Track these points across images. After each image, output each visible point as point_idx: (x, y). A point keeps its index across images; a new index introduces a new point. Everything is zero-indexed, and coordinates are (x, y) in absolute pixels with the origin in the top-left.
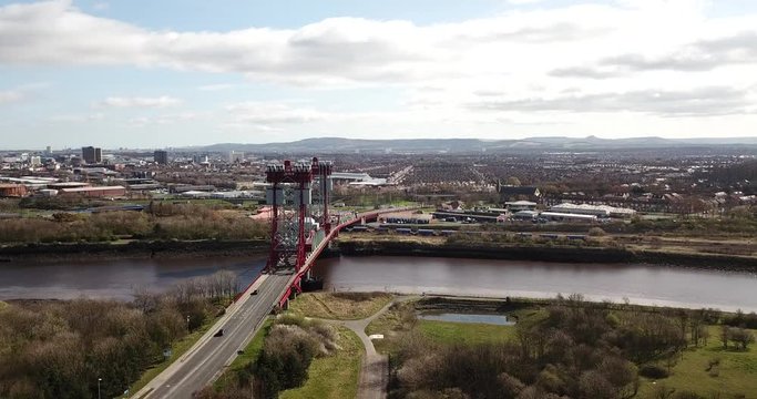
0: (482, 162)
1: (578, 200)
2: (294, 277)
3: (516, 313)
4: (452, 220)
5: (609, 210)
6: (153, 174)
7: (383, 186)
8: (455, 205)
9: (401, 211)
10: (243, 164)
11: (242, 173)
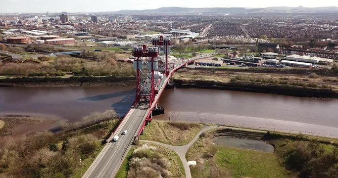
0: (246, 22)
1: (300, 52)
2: (148, 111)
3: (273, 142)
4: (233, 64)
5: (318, 59)
6: (90, 29)
7: (198, 38)
8: (235, 54)
9: (206, 57)
10: (131, 23)
11: (130, 29)
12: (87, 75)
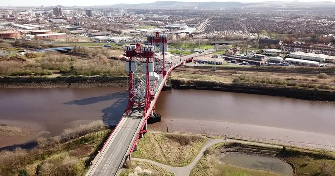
0: (243, 16)
4: (234, 62)
5: (324, 57)
6: (83, 23)
8: (235, 50)
10: (127, 17)
11: (125, 23)
12: (76, 74)
